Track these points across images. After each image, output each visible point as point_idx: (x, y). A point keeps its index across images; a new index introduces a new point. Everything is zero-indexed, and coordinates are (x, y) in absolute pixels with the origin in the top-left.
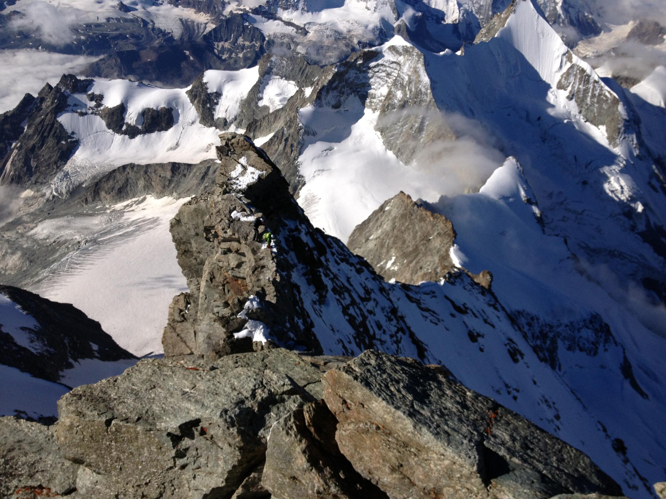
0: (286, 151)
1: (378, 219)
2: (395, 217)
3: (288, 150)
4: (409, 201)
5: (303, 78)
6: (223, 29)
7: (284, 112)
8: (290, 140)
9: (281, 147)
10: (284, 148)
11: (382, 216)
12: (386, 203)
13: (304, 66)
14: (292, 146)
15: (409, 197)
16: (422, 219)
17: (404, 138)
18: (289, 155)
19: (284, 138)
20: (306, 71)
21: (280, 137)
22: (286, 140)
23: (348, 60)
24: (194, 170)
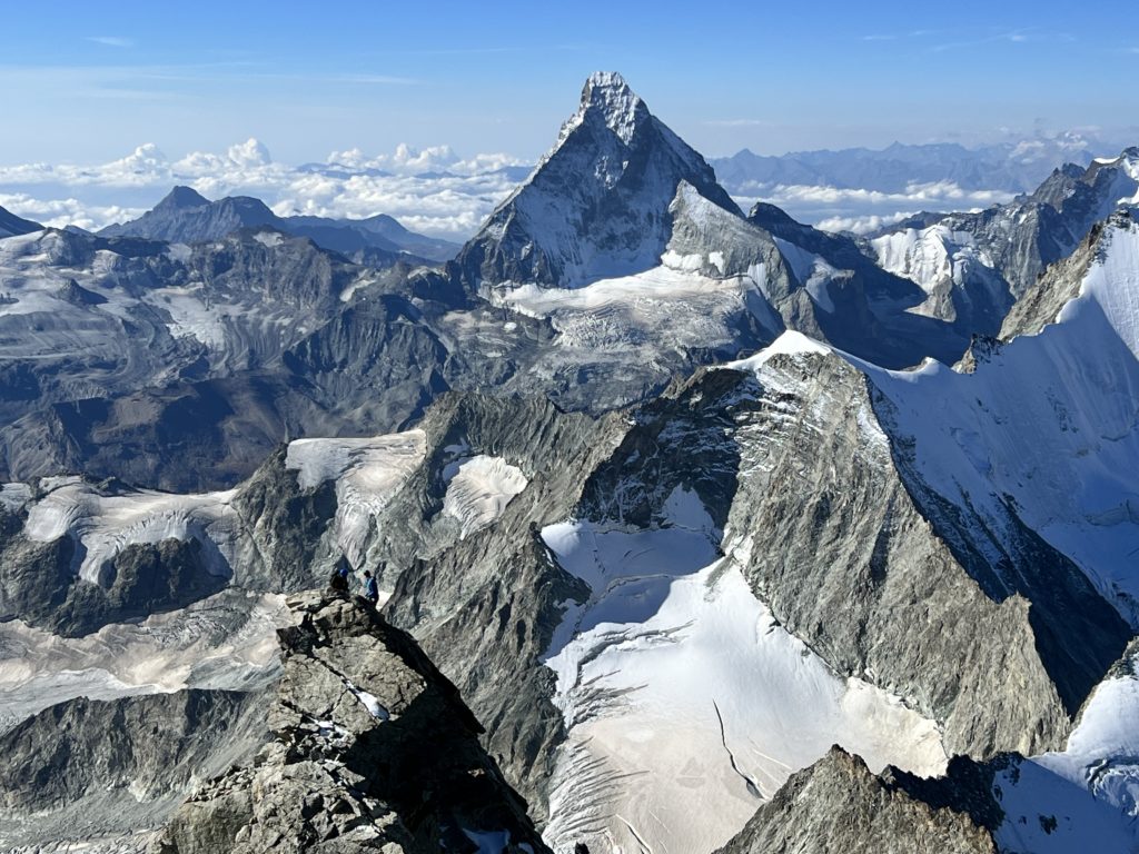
0: (504, 642)
1: (773, 833)
2: (825, 824)
3: (510, 638)
4: (860, 774)
5: (547, 447)
6: (335, 337)
7: (495, 539)
8: (513, 612)
9: (491, 632)
10: (499, 637)
11: (783, 821)
12: (797, 782)
13: (549, 417)
14: (521, 627)
15: (859, 762)
16: (905, 827)
17: (830, 595)
18: (512, 653)
19: (499, 606)
20: (554, 430)
21: (486, 604)
22: (505, 614)
23: (664, 395)
24: (251, 710)
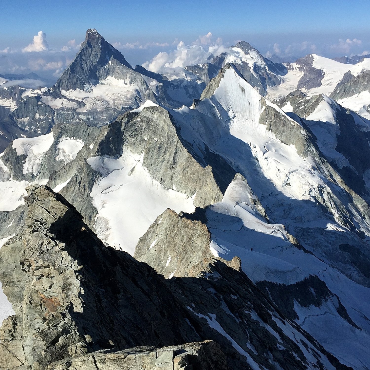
0: (80, 191)
1: (154, 231)
2: (166, 228)
3: (82, 190)
4: (174, 214)
5: (87, 137)
6: (23, 109)
7: (75, 163)
8: (82, 183)
9: (77, 188)
10: (79, 190)
11: (156, 228)
12: (159, 218)
13: (86, 128)
14: (84, 186)
15: (174, 211)
16: (186, 226)
17: (164, 170)
18: (83, 193)
19: (78, 181)
20: (88, 132)
21: (74, 181)
22: (80, 183)
23: (116, 120)
24: (12, 216)
